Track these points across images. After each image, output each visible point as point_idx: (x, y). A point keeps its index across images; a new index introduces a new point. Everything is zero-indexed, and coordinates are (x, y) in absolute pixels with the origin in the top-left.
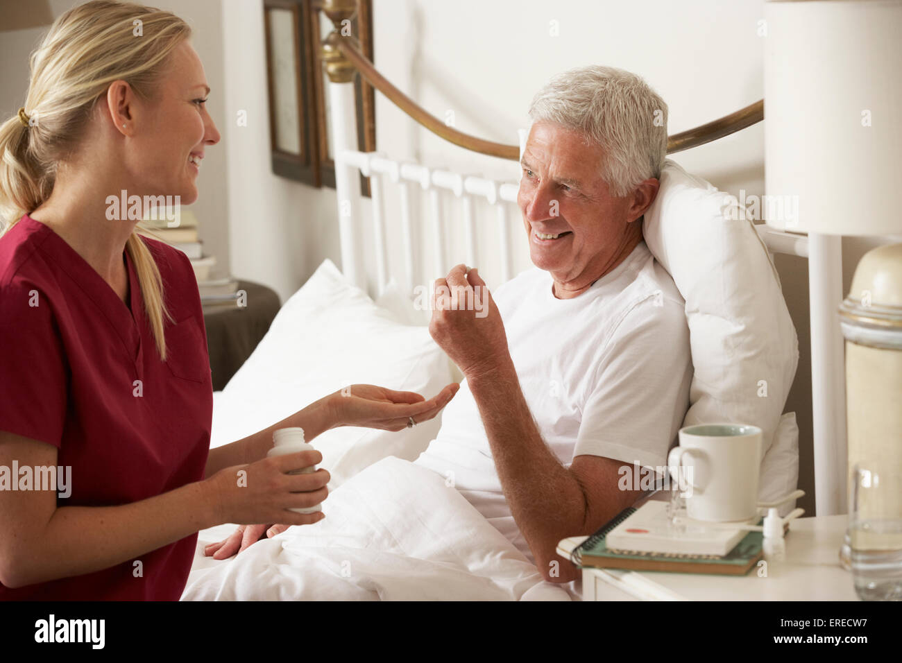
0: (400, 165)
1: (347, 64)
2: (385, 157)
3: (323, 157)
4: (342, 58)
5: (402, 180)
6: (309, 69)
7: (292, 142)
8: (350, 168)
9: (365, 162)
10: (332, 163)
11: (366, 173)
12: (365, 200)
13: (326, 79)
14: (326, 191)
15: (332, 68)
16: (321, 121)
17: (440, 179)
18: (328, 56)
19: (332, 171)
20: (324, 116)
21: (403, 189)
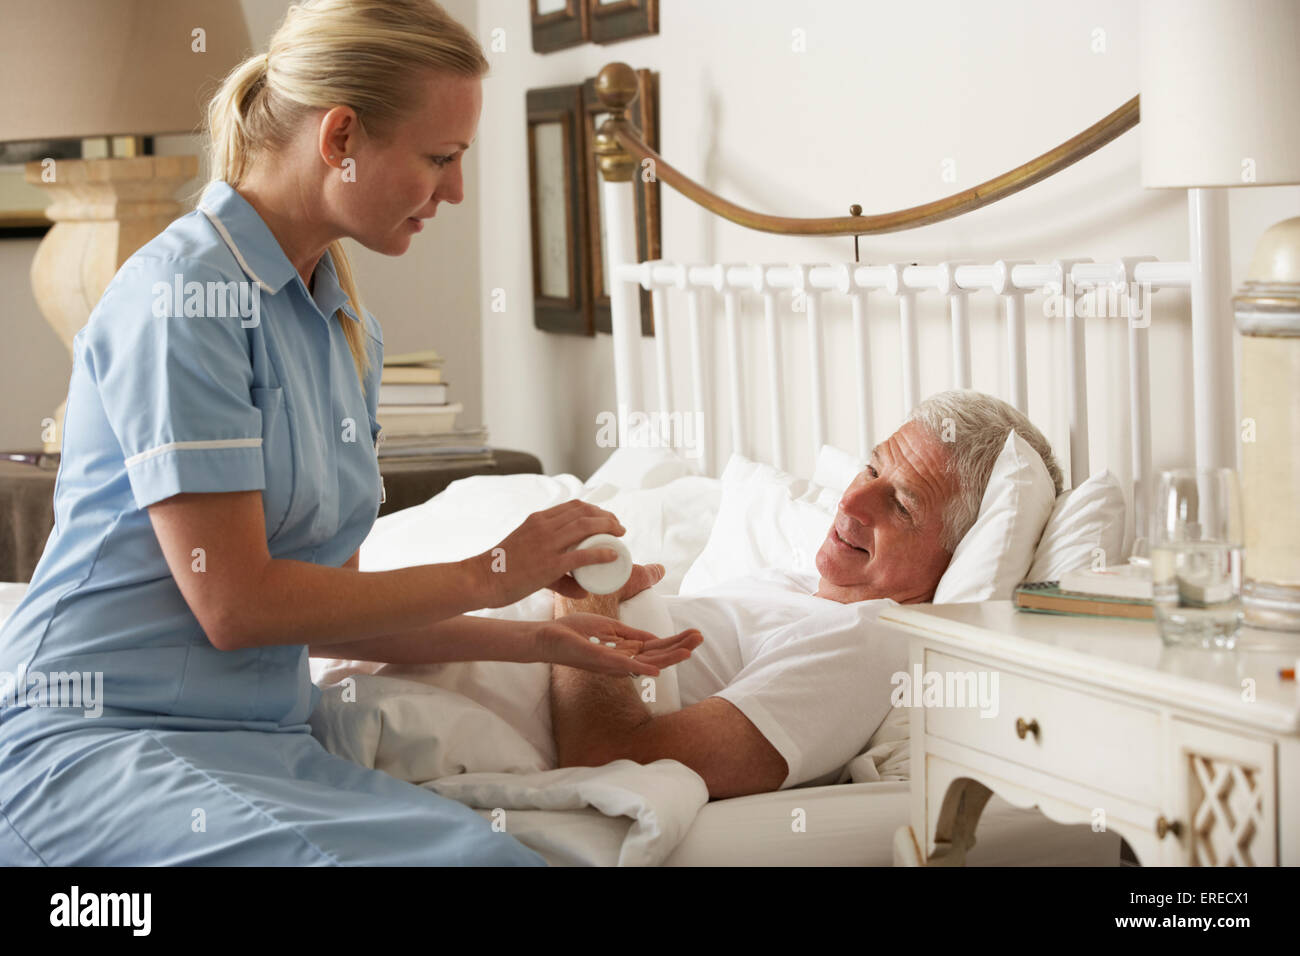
0: (688, 268)
1: (626, 158)
2: (671, 264)
3: (596, 295)
4: (620, 150)
5: (690, 286)
6: (581, 190)
7: (559, 285)
8: (628, 284)
9: (648, 273)
10: (608, 299)
11: (646, 287)
12: (648, 340)
13: (601, 176)
14: (601, 337)
15: (606, 163)
16: (594, 250)
17: (736, 277)
18: (602, 148)
19: (606, 309)
20: (599, 244)
21: (691, 298)
